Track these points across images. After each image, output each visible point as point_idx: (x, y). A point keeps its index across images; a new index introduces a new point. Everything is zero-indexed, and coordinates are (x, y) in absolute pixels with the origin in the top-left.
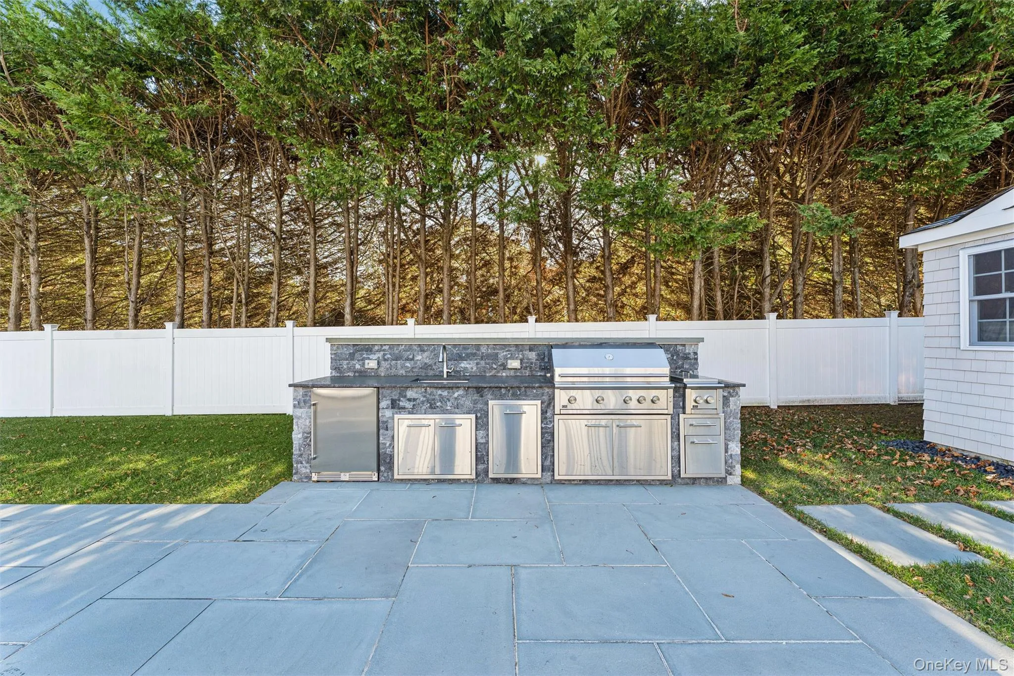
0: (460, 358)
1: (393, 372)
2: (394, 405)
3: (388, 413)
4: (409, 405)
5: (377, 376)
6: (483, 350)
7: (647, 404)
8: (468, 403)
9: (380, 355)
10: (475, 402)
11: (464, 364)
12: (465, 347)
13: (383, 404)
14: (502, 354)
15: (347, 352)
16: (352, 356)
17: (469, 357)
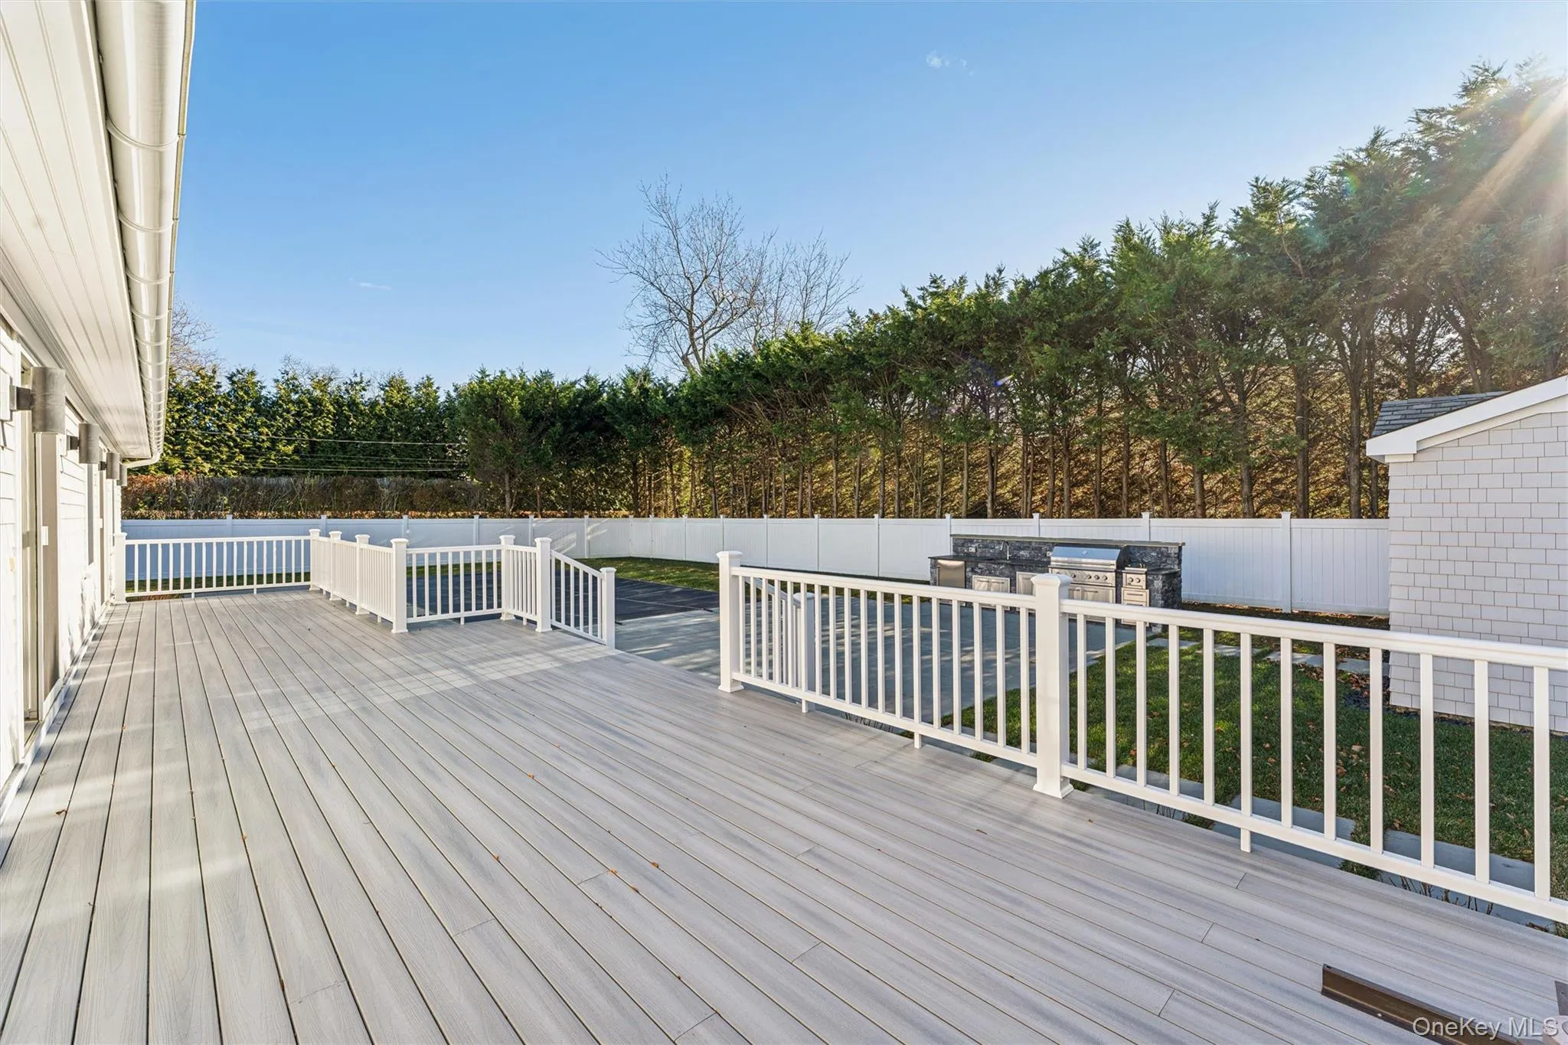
0: (1020, 549)
1: (984, 554)
2: (973, 571)
3: (970, 574)
4: (979, 571)
5: (975, 557)
6: (1033, 544)
7: (1093, 579)
8: (1007, 572)
9: (977, 545)
10: (1011, 572)
11: (1022, 553)
12: (1023, 542)
13: (968, 570)
14: (1044, 548)
15: (960, 542)
16: (963, 545)
17: (1023, 549)
